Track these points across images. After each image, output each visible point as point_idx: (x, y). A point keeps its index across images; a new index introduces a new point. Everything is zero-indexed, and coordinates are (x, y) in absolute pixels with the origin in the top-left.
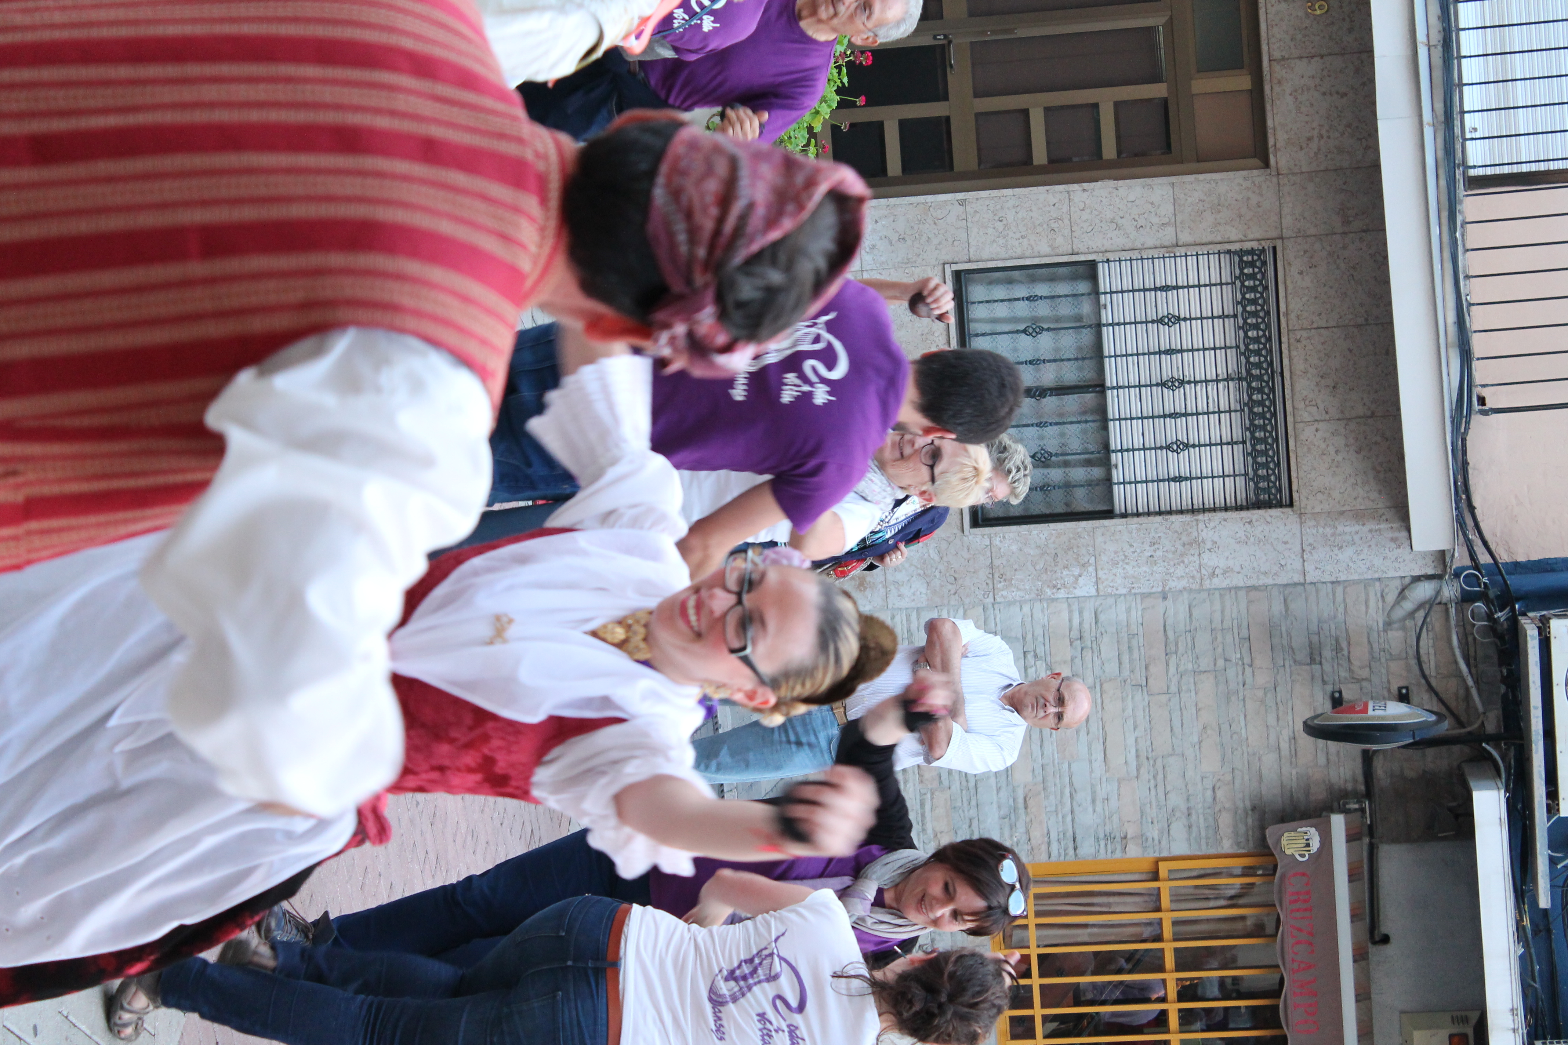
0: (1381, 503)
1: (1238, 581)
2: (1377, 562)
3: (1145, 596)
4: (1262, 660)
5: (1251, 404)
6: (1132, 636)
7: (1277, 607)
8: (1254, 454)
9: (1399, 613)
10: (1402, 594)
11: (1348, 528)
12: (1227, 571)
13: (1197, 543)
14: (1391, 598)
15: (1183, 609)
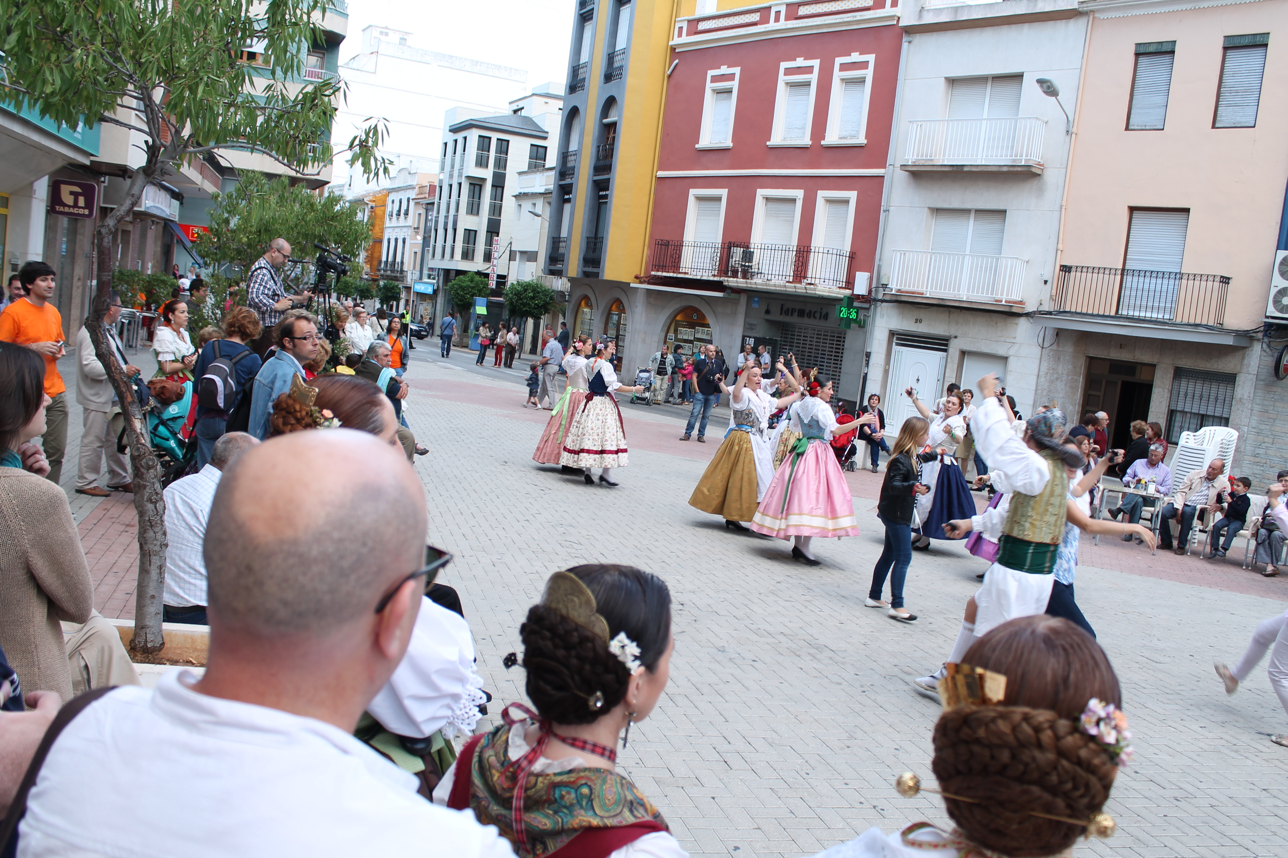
0: (1241, 352)
1: (1253, 391)
2: (1256, 356)
3: (1251, 415)
4: (1274, 389)
5: (1210, 379)
6: (1261, 420)
7: (1262, 383)
8: (1222, 381)
9: (1270, 353)
10: (1265, 351)
11: (1245, 362)
12: (1249, 393)
13: (1241, 399)
14: (1265, 354)
15: (1256, 406)
